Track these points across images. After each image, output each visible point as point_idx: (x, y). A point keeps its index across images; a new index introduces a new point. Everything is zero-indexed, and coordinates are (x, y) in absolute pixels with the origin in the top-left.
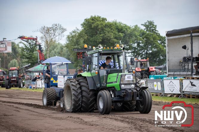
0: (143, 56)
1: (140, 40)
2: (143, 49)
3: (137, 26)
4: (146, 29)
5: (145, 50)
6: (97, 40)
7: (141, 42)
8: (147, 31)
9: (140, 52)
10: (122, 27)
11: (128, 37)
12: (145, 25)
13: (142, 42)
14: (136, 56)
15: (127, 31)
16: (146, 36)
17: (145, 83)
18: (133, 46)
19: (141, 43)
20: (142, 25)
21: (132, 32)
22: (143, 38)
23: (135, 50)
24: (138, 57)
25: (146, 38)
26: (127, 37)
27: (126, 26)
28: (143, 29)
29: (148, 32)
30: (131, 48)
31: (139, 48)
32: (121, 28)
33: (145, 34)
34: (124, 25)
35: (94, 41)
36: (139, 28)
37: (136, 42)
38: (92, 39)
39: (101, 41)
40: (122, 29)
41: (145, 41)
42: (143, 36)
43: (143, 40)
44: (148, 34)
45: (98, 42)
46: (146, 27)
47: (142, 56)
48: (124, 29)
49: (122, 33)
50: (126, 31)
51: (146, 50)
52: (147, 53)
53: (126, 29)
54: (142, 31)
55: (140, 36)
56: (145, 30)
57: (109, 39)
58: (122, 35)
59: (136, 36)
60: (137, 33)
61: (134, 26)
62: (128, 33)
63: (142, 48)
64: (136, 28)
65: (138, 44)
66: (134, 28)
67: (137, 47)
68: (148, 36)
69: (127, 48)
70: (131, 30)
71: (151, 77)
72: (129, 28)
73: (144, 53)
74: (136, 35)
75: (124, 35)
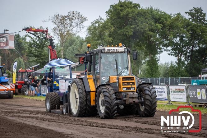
0: (188, 54)
1: (184, 33)
2: (187, 46)
3: (179, 14)
4: (191, 18)
5: (190, 47)
6: (127, 33)
7: (184, 35)
8: (192, 21)
9: (184, 49)
10: (160, 16)
11: (167, 28)
12: (190, 14)
13: (186, 36)
14: (178, 54)
15: (167, 21)
16: (192, 28)
17: (185, 90)
18: (175, 41)
19: (184, 37)
20: (186, 13)
21: (173, 23)
22: (188, 31)
23: (177, 46)
24: (181, 55)
25: (192, 30)
26: (167, 30)
27: (165, 14)
28: (188, 19)
29: (193, 23)
30: (171, 43)
31: (182, 44)
32: (158, 17)
33: (190, 25)
34: (162, 12)
35: (123, 34)
36: (182, 17)
37: (178, 36)
38: (120, 31)
39: (132, 33)
40: (159, 19)
41: (190, 34)
42: (188, 28)
43: (188, 33)
44: (194, 25)
45: (128, 36)
46: (191, 16)
47: (186, 54)
48: (162, 19)
49: (160, 23)
50: (165, 21)
51: (192, 47)
52: (192, 51)
53: (166, 18)
54: (187, 21)
55: (184, 28)
56: (191, 20)
57: (142, 31)
58: (159, 26)
59: (178, 28)
60: (180, 24)
61: (176, 14)
62: (168, 24)
63: (187, 44)
64: (179, 17)
65: (181, 38)
66: (176, 17)
67: (179, 42)
68: (194, 28)
69: (167, 44)
70: (172, 19)
71: (194, 82)
72: (170, 17)
73: (188, 50)
74: (179, 26)
75: (163, 26)
